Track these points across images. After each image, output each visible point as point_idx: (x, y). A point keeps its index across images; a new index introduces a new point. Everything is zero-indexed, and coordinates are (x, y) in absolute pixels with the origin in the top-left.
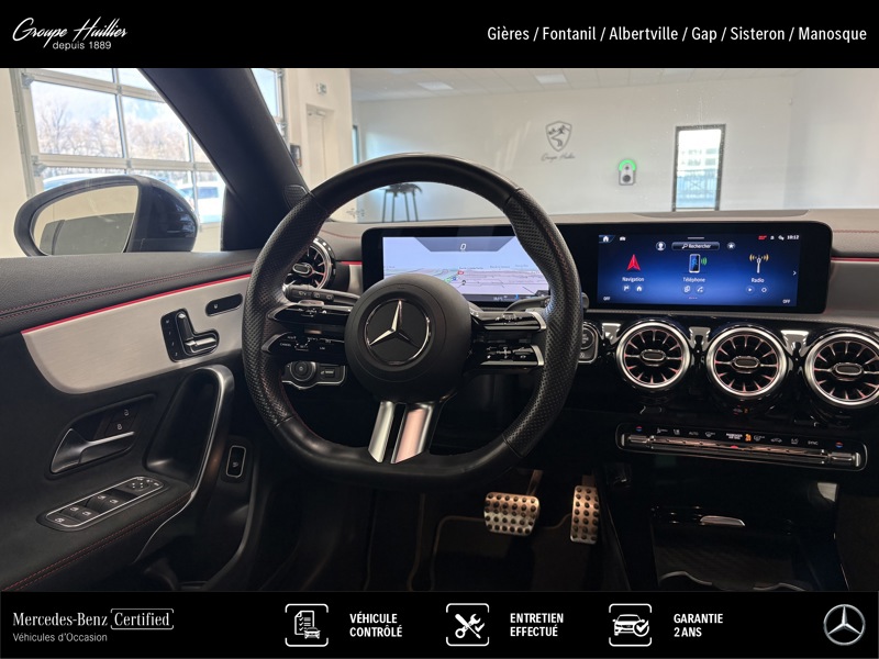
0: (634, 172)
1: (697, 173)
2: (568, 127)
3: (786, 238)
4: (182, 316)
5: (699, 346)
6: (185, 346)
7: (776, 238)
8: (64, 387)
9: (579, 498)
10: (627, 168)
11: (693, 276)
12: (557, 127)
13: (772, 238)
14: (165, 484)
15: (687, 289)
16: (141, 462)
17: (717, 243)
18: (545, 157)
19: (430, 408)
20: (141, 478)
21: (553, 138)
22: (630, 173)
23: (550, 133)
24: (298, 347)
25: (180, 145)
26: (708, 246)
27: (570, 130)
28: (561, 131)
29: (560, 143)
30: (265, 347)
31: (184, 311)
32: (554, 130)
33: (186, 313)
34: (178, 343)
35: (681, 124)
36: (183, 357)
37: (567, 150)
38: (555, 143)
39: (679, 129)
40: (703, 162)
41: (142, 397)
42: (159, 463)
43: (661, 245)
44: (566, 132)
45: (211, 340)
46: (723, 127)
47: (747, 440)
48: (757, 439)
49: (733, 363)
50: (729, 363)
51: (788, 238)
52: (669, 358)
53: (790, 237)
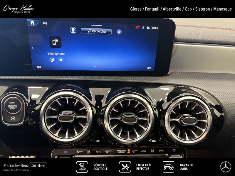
3: (151, 28)
5: (99, 103)
7: (145, 28)
13: (143, 28)
17: (110, 30)
26: (105, 32)
43: (73, 29)
47: (128, 153)
48: (134, 152)
49: (121, 119)
50: (118, 118)
51: (152, 29)
52: (78, 117)
53: (153, 28)
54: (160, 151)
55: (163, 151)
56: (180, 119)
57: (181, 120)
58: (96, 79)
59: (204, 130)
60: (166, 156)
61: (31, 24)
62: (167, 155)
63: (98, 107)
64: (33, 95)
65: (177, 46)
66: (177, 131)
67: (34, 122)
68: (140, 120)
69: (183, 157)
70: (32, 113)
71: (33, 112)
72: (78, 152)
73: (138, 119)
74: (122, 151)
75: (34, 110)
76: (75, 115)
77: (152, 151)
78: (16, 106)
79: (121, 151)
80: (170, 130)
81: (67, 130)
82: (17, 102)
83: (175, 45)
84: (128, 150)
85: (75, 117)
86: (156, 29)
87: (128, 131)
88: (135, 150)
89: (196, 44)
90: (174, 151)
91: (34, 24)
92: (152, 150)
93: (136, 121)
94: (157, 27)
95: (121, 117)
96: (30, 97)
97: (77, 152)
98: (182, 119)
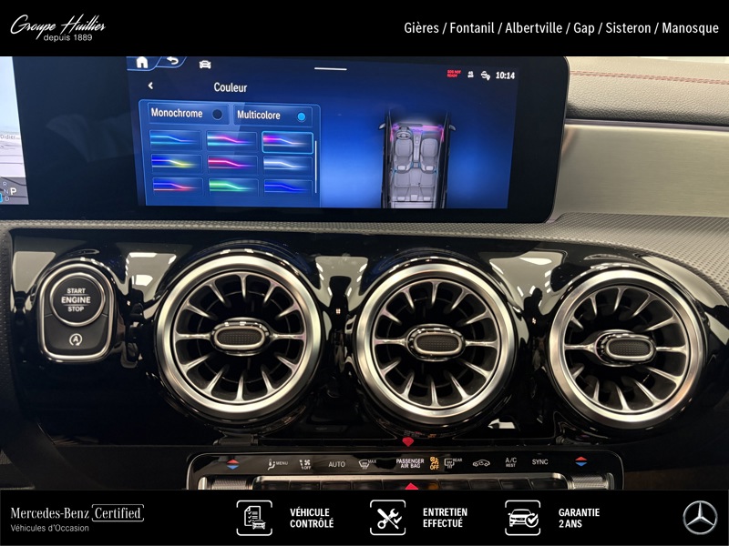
3: (493, 76)
5: (339, 298)
7: (477, 74)
13: (471, 75)
47: (433, 467)
48: (449, 464)
49: (411, 343)
50: (401, 342)
51: (498, 77)
52: (276, 336)
53: (501, 75)
54: (535, 462)
55: (543, 462)
56: (599, 344)
57: (602, 347)
58: (328, 230)
59: (678, 380)
60: (557, 479)
61: (139, 66)
62: (558, 476)
63: (338, 311)
64: (138, 276)
65: (577, 132)
66: (591, 385)
67: (140, 358)
68: (471, 347)
69: (613, 488)
70: (135, 328)
71: (136, 324)
72: (271, 466)
73: (464, 344)
74: (414, 461)
75: (141, 319)
76: (269, 331)
77: (510, 463)
78: (87, 300)
79: (408, 461)
80: (566, 380)
81: (242, 378)
82: (91, 290)
83: (568, 130)
84: (432, 459)
85: (267, 334)
86: (508, 78)
87: (433, 384)
88: (455, 460)
89: (635, 123)
90: (581, 464)
91: (146, 66)
92: (507, 460)
93: (457, 347)
94: (513, 74)
95: (410, 337)
96: (130, 280)
97: (270, 464)
98: (603, 342)
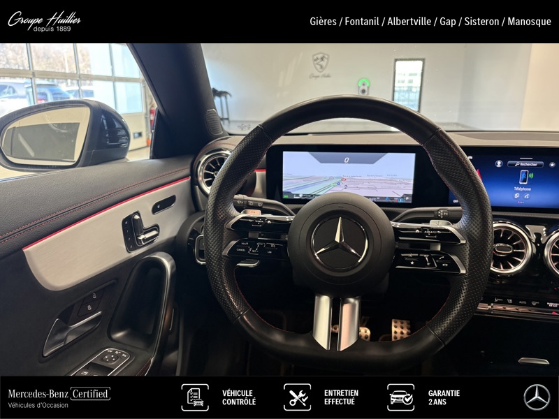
0: (368, 88)
1: (402, 89)
2: (326, 56)
4: (137, 217)
6: (137, 239)
8: (53, 287)
9: (396, 327)
10: (364, 85)
11: (522, 186)
12: (320, 56)
14: (131, 353)
15: (517, 196)
16: (106, 334)
17: (542, 163)
18: (312, 76)
19: (357, 303)
20: (110, 350)
21: (317, 64)
22: (365, 88)
23: (315, 60)
24: (251, 252)
25: (62, 59)
26: (535, 165)
27: (328, 59)
28: (322, 59)
29: (322, 67)
30: (226, 252)
31: (137, 213)
32: (317, 59)
33: (139, 215)
34: (133, 239)
35: (397, 58)
36: (136, 248)
37: (326, 72)
38: (318, 67)
39: (396, 60)
40: (406, 81)
41: (108, 283)
42: (119, 335)
43: (499, 163)
44: (326, 60)
45: (154, 233)
46: (423, 60)
